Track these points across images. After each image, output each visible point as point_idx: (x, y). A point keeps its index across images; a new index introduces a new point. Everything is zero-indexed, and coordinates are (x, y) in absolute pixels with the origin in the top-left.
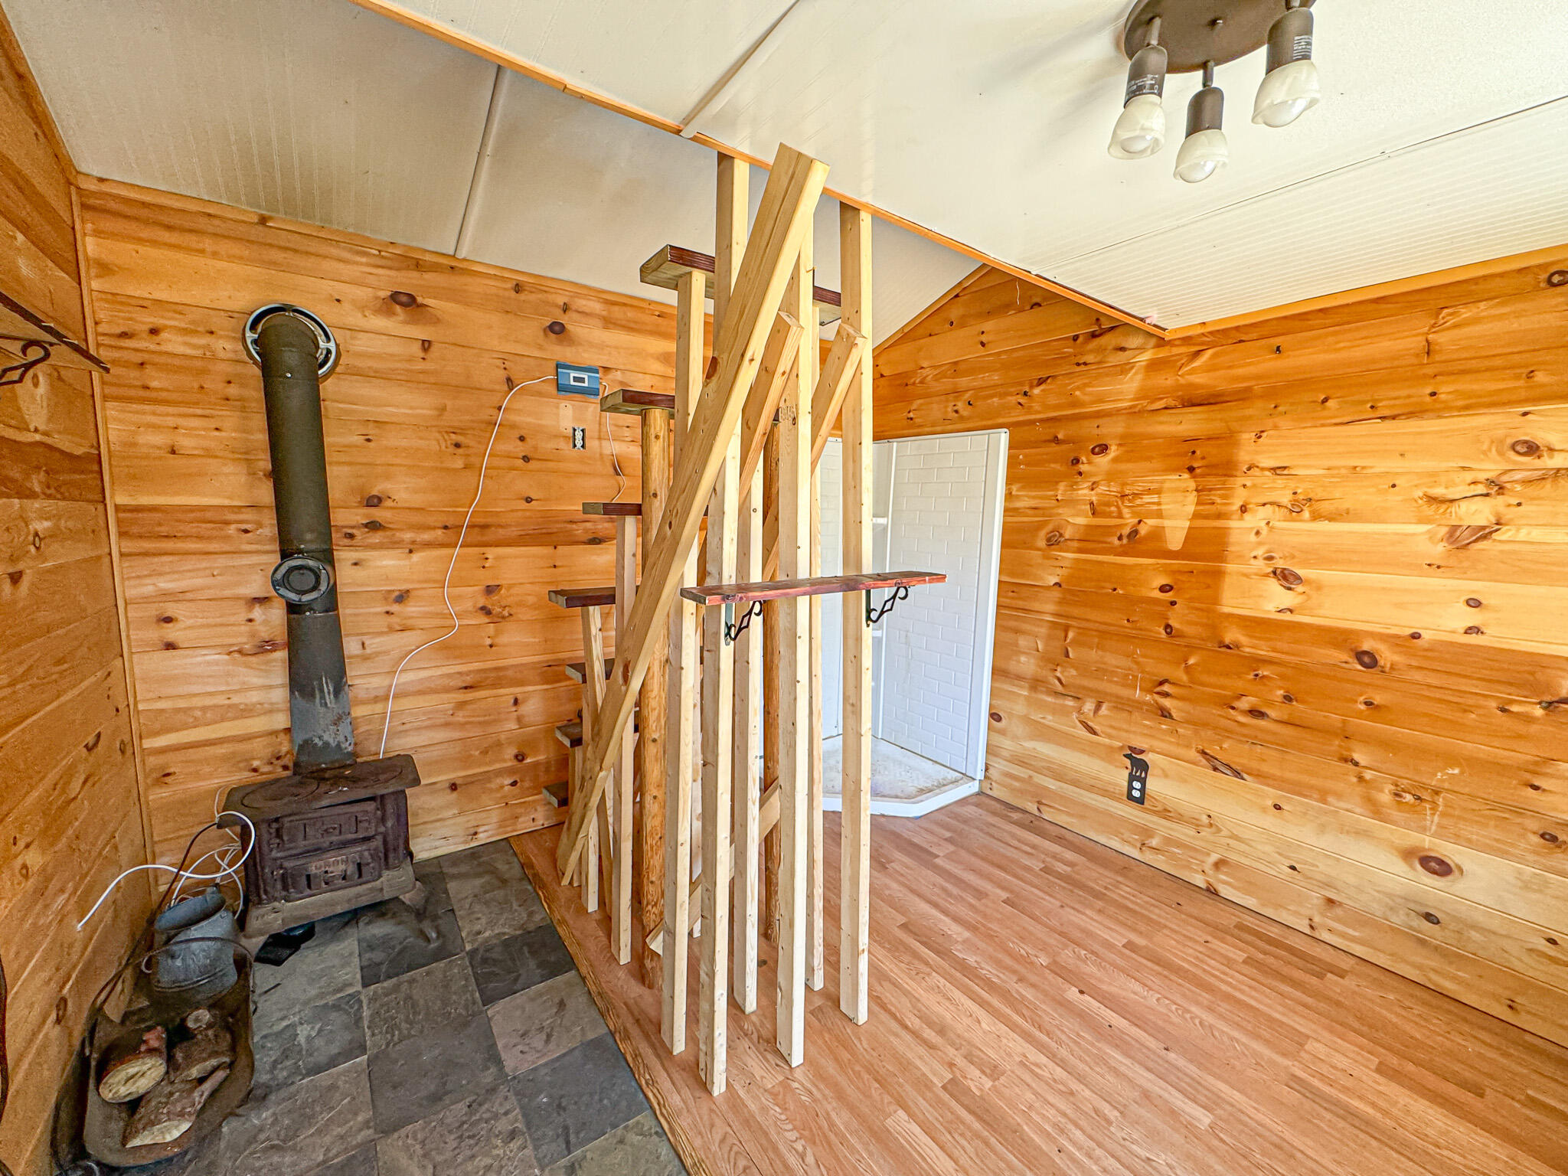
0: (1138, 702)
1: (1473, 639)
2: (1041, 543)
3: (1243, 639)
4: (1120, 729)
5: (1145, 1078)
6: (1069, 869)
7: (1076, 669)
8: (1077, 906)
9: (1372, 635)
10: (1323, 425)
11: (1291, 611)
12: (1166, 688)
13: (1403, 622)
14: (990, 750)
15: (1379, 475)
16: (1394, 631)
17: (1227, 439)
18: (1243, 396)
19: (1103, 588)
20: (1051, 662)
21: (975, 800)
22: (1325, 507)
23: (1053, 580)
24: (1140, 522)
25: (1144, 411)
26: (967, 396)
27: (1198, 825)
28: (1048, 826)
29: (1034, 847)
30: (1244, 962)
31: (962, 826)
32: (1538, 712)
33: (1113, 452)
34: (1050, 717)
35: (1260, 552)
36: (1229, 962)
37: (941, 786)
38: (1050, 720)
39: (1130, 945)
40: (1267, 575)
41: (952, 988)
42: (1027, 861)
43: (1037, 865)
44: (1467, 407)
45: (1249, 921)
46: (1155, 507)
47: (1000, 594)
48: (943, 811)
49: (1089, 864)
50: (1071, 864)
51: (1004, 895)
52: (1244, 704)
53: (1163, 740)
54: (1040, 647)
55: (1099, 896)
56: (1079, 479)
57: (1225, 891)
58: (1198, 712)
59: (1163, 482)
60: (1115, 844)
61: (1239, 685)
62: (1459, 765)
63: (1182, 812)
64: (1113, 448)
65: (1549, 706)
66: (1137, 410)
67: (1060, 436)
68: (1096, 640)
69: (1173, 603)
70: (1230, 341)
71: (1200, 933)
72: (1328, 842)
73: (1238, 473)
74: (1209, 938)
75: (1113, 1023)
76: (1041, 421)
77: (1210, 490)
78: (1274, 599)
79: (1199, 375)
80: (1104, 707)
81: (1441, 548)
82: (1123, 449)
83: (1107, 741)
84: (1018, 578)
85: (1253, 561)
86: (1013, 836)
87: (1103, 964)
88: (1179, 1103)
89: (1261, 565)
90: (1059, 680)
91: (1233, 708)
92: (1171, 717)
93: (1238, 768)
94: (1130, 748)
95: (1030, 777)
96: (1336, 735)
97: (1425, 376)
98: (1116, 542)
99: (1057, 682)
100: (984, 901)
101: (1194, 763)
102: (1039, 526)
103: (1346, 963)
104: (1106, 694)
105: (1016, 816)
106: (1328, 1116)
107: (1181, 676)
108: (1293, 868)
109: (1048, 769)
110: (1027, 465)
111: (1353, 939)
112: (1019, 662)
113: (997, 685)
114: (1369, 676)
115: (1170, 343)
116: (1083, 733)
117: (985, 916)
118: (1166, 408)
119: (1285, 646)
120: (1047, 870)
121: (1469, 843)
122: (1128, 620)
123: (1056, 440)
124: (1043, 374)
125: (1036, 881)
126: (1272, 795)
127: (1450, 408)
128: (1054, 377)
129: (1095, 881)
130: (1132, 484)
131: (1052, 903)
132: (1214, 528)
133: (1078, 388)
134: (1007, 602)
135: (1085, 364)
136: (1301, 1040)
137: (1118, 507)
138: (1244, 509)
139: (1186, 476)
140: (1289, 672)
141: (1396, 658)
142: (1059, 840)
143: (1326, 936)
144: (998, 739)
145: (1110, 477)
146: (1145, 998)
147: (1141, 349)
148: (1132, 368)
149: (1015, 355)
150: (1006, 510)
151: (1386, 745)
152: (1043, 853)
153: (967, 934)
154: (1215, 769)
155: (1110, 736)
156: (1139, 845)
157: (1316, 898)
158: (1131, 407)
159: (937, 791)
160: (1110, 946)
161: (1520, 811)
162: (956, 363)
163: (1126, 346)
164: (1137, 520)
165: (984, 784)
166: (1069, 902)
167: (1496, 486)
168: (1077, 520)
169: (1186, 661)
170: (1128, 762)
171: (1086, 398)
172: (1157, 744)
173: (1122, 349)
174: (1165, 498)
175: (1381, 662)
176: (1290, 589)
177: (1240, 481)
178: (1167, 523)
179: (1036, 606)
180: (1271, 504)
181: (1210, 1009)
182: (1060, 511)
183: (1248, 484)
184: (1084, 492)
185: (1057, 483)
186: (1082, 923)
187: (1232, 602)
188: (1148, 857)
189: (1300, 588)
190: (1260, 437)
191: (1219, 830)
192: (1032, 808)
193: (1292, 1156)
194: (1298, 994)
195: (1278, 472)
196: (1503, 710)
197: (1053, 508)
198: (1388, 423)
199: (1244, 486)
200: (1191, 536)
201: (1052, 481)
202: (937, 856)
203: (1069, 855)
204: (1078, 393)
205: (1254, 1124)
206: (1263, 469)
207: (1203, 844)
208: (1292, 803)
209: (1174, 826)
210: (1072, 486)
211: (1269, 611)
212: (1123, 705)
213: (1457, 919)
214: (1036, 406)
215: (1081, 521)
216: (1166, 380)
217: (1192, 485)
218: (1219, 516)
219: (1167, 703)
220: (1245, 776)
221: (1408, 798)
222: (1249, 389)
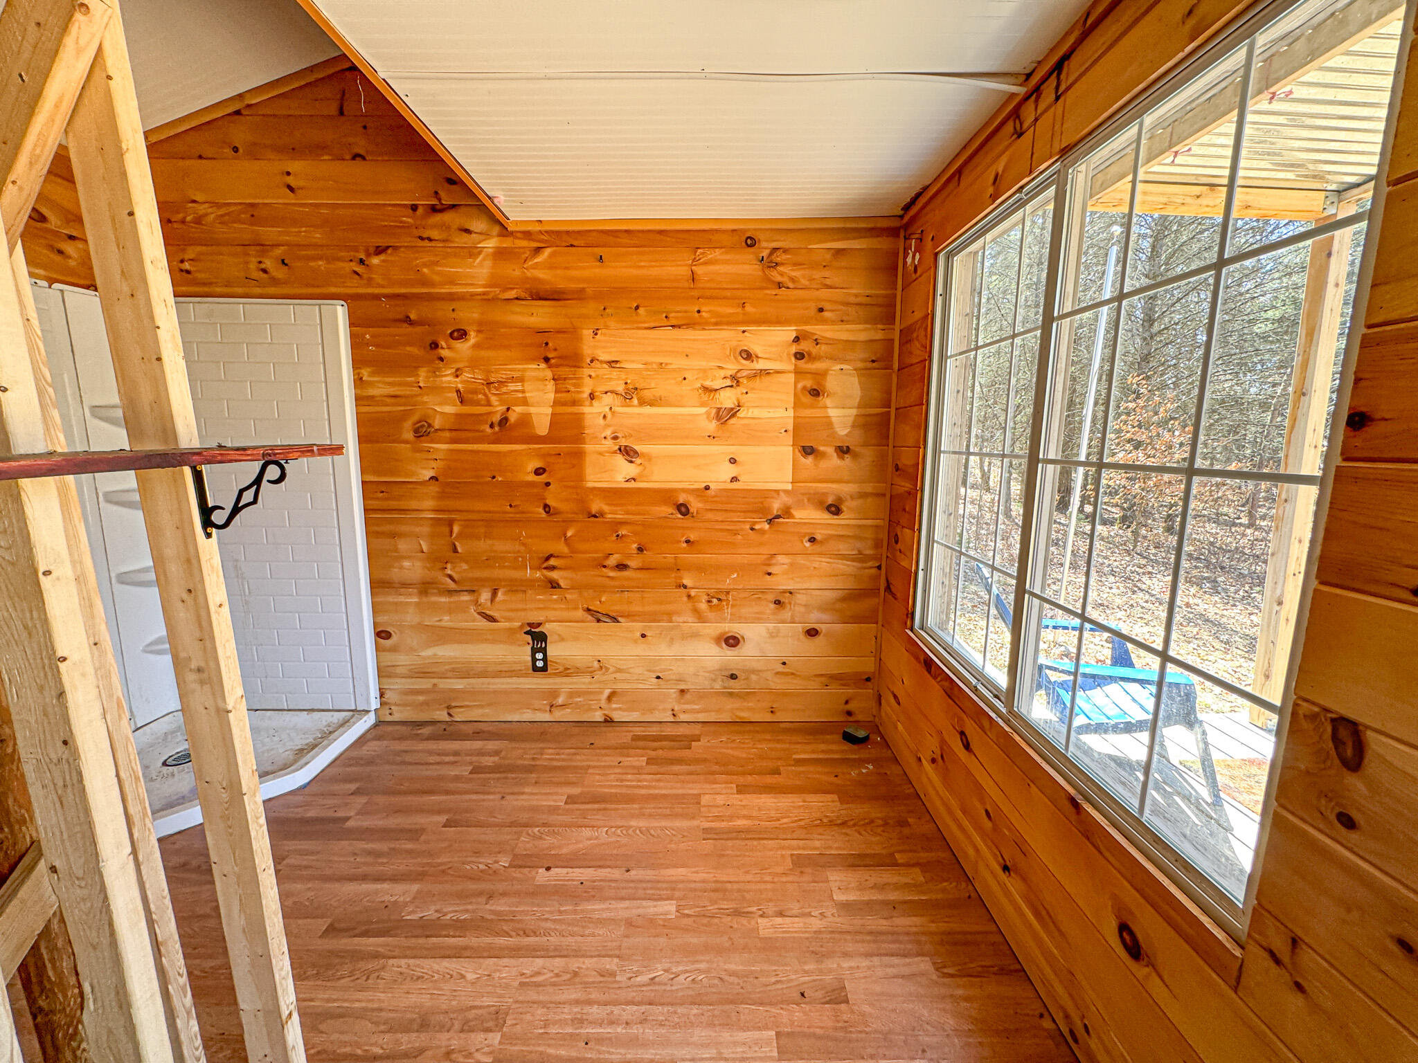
0: (528, 580)
1: (735, 485)
2: (409, 435)
3: (606, 508)
4: (517, 610)
5: (622, 909)
6: (496, 759)
7: (467, 562)
8: (516, 790)
9: (684, 490)
10: (638, 328)
11: (634, 480)
12: (552, 562)
13: (697, 478)
14: (382, 673)
15: (674, 370)
16: (696, 486)
17: (571, 333)
18: (579, 295)
19: (483, 477)
20: (439, 560)
21: (374, 733)
22: (647, 394)
23: (427, 474)
24: (508, 409)
25: (498, 299)
26: (279, 251)
27: (591, 672)
28: (463, 727)
29: (456, 753)
30: (647, 763)
31: (368, 769)
32: (767, 526)
33: (473, 338)
34: (446, 618)
35: (608, 433)
36: (638, 771)
37: (328, 735)
38: (446, 621)
39: (571, 800)
40: (615, 452)
41: (418, 962)
42: (454, 772)
43: (465, 771)
44: (716, 324)
45: (638, 731)
46: (520, 395)
47: (365, 496)
48: (338, 762)
49: (514, 745)
50: (497, 753)
51: (443, 819)
52: (612, 561)
53: (555, 609)
54: (425, 548)
55: (530, 769)
56: (441, 364)
57: (617, 716)
58: (579, 576)
59: (524, 370)
60: (528, 716)
61: (607, 546)
62: (737, 571)
63: (578, 665)
64: (473, 334)
65: (770, 521)
66: (490, 297)
67: (413, 316)
68: (483, 530)
69: (548, 484)
70: (564, 244)
71: (613, 758)
72: (677, 649)
73: (584, 365)
74: (620, 759)
75: (583, 878)
76: (387, 296)
77: (565, 379)
78: (621, 472)
79: (542, 269)
80: (500, 594)
81: (714, 424)
82: (481, 335)
83: (507, 624)
84: (385, 475)
85: (604, 441)
86: (430, 753)
87: (556, 829)
88: (652, 910)
89: (610, 445)
90: (450, 577)
91: (605, 567)
92: (559, 586)
93: (613, 614)
94: (530, 625)
95: (435, 685)
96: (670, 569)
97: (692, 297)
98: (489, 430)
99: (449, 580)
100: (423, 838)
101: (583, 621)
102: (405, 416)
103: (696, 730)
104: (500, 580)
105: (426, 731)
106: (730, 843)
107: (561, 548)
108: (658, 678)
109: (453, 670)
110: (377, 346)
111: (699, 712)
112: (401, 568)
113: (379, 599)
114: (687, 522)
115: (512, 234)
116: (484, 623)
117: (430, 854)
118: (517, 299)
119: (633, 508)
120: (477, 770)
121: (746, 620)
122: (511, 506)
123: (407, 320)
124: (382, 242)
125: (467, 786)
126: (638, 627)
127: (707, 323)
128: (395, 248)
129: (521, 758)
130: (497, 371)
131: (492, 799)
132: (571, 414)
133: (425, 265)
134: (374, 504)
135: (430, 239)
136: (697, 799)
137: (485, 395)
138: (592, 396)
139: (543, 365)
140: (639, 528)
141: (700, 505)
142: (478, 735)
143: (683, 717)
144: (389, 658)
145: (474, 364)
146: (597, 838)
147: (486, 235)
148: (480, 253)
149: (341, 212)
150: (358, 399)
151: (700, 569)
152: (467, 755)
153: (415, 887)
154: (599, 621)
155: (509, 620)
156: (548, 708)
157: (673, 692)
158: (484, 294)
159: (325, 742)
160: (554, 810)
161: (763, 591)
162: (252, 205)
163: (471, 229)
164: (504, 408)
165: (380, 713)
166: (507, 791)
167: (736, 380)
168: (445, 409)
169: (565, 535)
170: (529, 638)
171: (436, 278)
172: (551, 614)
173: (467, 231)
174: (528, 386)
175: (691, 510)
176: (631, 462)
177: (587, 371)
178: (532, 410)
179: (414, 504)
180: (612, 392)
181: (641, 815)
182: (425, 399)
183: (593, 374)
184: (447, 378)
185: (417, 368)
186: (525, 804)
187: (594, 478)
188: (559, 715)
189: (638, 461)
190: (596, 334)
191: (607, 669)
192: (442, 715)
193: (725, 890)
194: (684, 768)
195: (613, 365)
196: (752, 529)
197: (416, 396)
198: (677, 331)
199: (590, 376)
200: (555, 421)
201: (411, 366)
202: (347, 819)
203: (492, 745)
204: (425, 270)
205: (699, 885)
206: (602, 362)
207: (597, 686)
208: (652, 629)
209: (575, 679)
210: (434, 372)
211: (620, 482)
212: (517, 587)
213: (744, 671)
214: (378, 279)
215: (449, 409)
216: (513, 271)
217: (549, 374)
218: (574, 403)
219: (554, 575)
220: (620, 619)
221: (715, 601)
222: (582, 290)
